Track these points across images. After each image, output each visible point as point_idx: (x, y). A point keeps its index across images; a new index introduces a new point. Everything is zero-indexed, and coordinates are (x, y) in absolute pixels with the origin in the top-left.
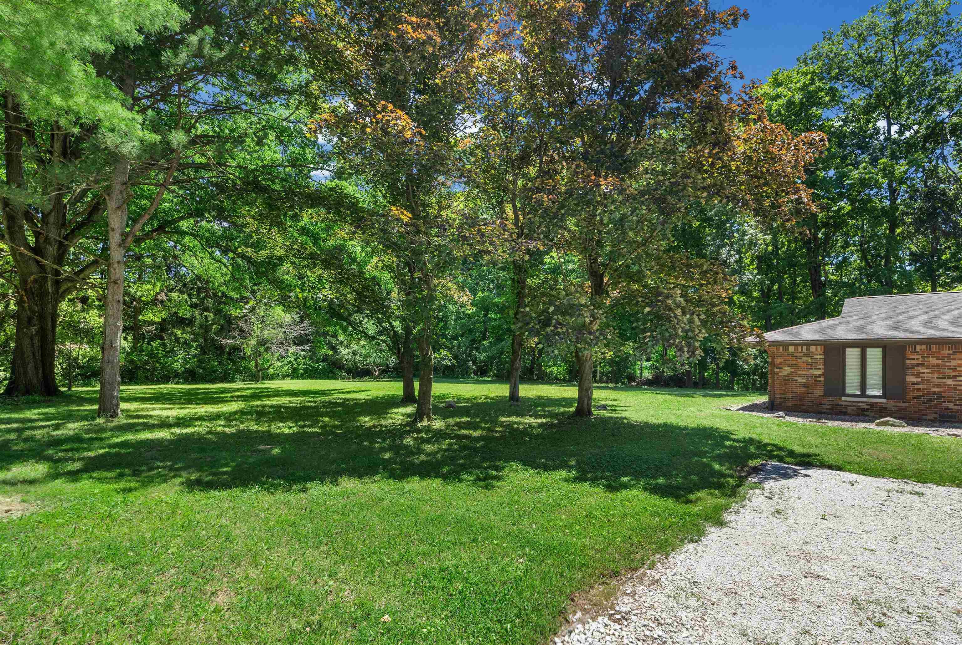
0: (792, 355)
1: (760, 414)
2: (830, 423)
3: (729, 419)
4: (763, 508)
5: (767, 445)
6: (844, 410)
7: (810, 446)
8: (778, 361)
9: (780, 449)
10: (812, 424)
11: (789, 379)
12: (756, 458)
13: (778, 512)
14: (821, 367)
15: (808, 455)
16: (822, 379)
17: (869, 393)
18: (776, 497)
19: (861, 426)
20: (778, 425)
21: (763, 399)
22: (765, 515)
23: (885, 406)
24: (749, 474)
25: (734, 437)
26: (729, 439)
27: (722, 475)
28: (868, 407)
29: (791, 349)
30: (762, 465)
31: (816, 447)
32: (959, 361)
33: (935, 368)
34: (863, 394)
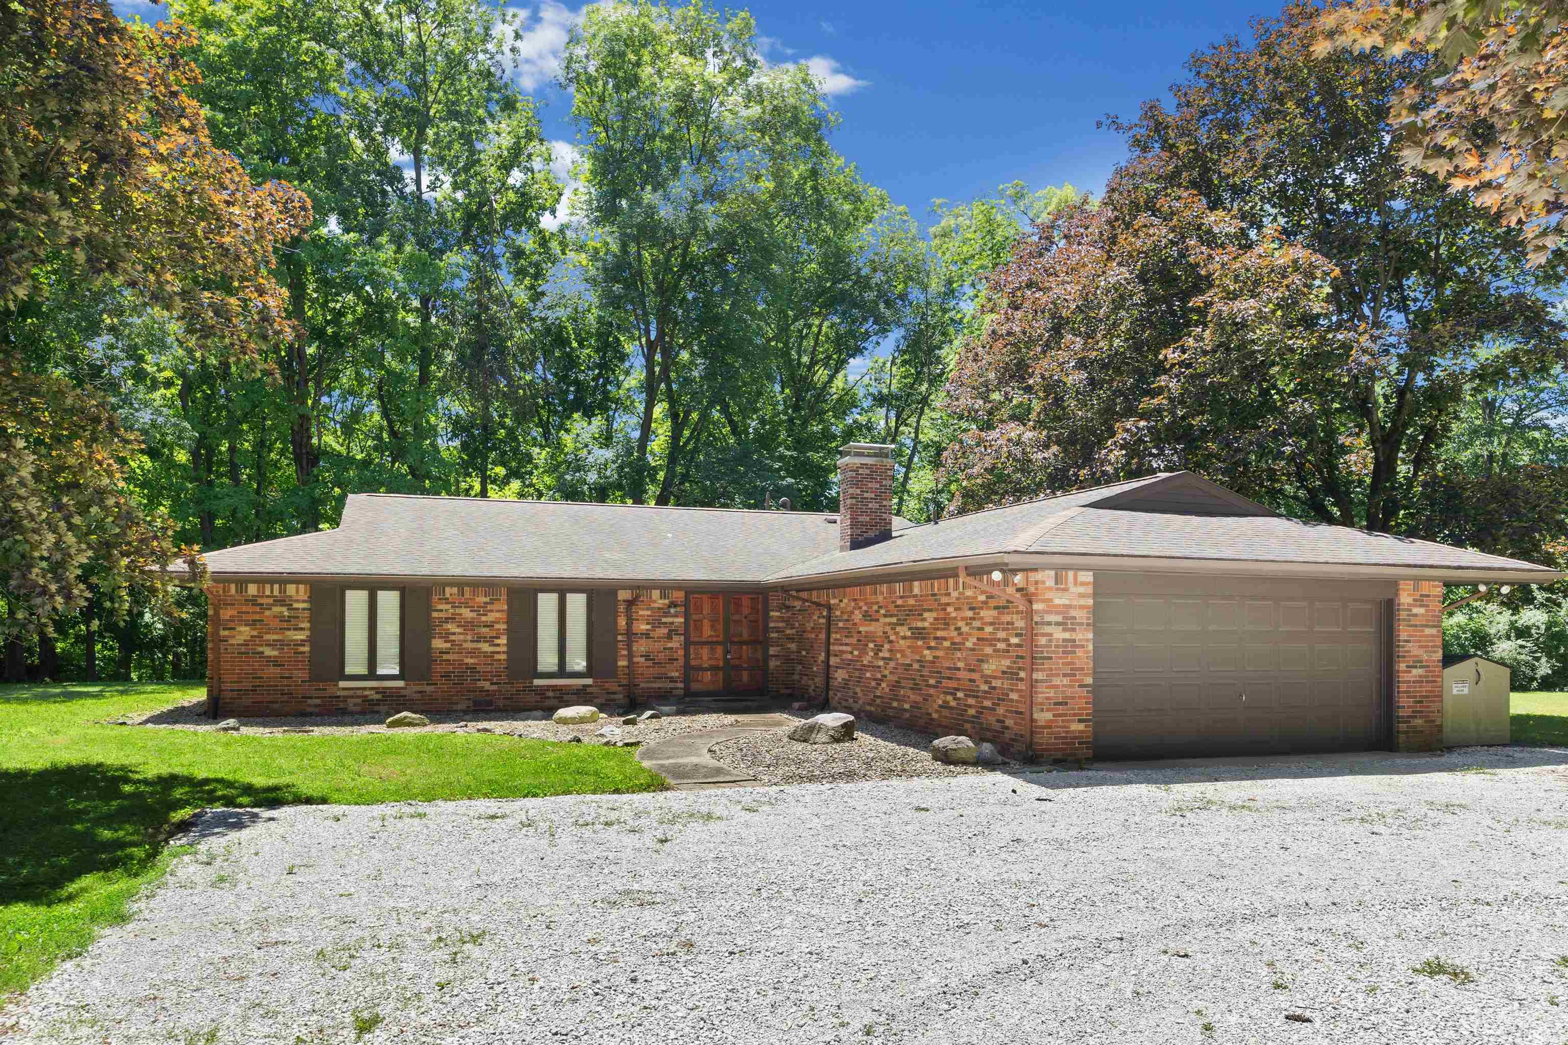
0: (253, 601)
1: (191, 728)
2: (318, 732)
3: (123, 743)
4: (197, 879)
5: (207, 781)
6: (342, 705)
7: (281, 771)
8: (227, 613)
9: (229, 784)
10: (287, 735)
11: (248, 651)
12: (182, 808)
13: (222, 880)
14: (306, 625)
15: (276, 788)
16: (306, 649)
17: (380, 671)
18: (219, 860)
19: (364, 731)
20: (227, 744)
21: (198, 695)
22: (200, 888)
23: (403, 692)
24: (171, 835)
25: (137, 776)
26: (127, 781)
27: (120, 844)
28: (379, 696)
29: (252, 589)
30: (195, 815)
31: (291, 773)
32: (497, 614)
33: (469, 626)
34: (372, 674)
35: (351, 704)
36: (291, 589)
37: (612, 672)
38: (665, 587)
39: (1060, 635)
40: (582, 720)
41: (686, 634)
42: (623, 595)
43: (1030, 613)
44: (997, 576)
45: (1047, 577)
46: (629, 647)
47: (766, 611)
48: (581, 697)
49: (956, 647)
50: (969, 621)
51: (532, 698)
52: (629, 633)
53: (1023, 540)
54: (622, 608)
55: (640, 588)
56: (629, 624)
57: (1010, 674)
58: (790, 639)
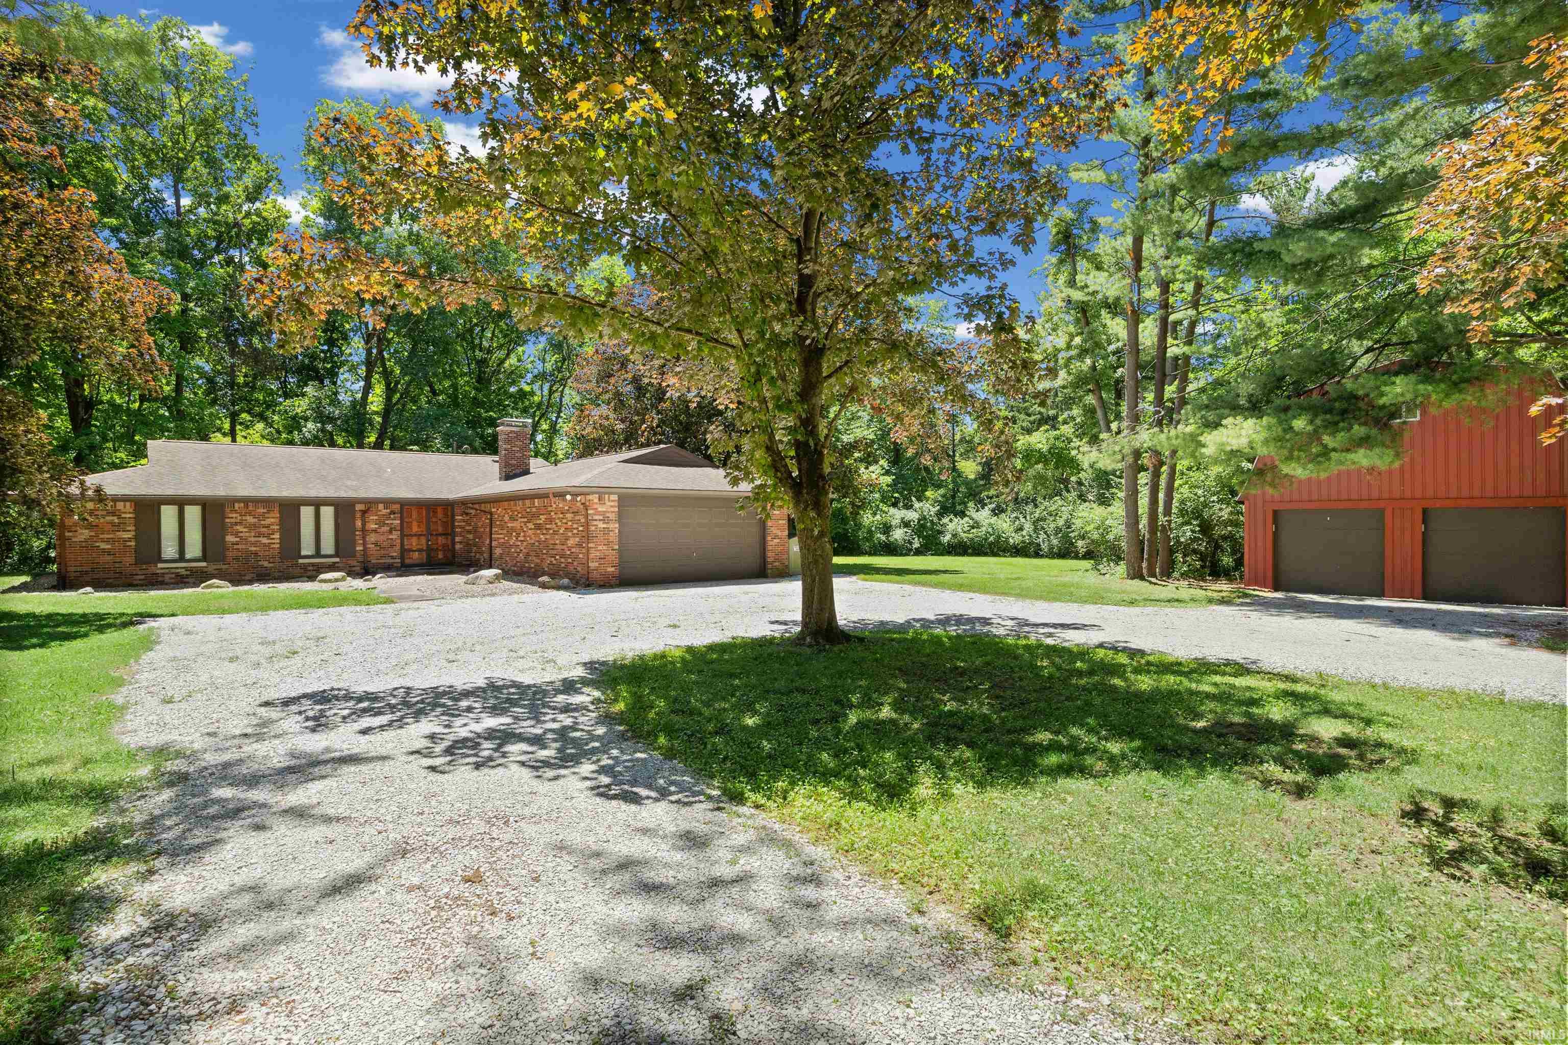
0: (90, 513)
6: (160, 579)
8: (70, 521)
11: (88, 545)
14: (132, 528)
16: (132, 543)
17: (188, 556)
23: (207, 568)
28: (187, 573)
32: (273, 520)
33: (253, 527)
34: (182, 557)
35: (167, 578)
36: (120, 505)
37: (353, 554)
38: (387, 502)
39: (601, 525)
40: (337, 580)
41: (402, 530)
42: (359, 507)
43: (587, 515)
44: (569, 497)
45: (595, 498)
46: (364, 538)
47: (453, 516)
48: (332, 568)
49: (555, 533)
50: (561, 519)
51: (297, 571)
52: (364, 530)
53: (580, 480)
54: (358, 515)
55: (370, 504)
56: (364, 524)
57: (579, 545)
58: (469, 532)
